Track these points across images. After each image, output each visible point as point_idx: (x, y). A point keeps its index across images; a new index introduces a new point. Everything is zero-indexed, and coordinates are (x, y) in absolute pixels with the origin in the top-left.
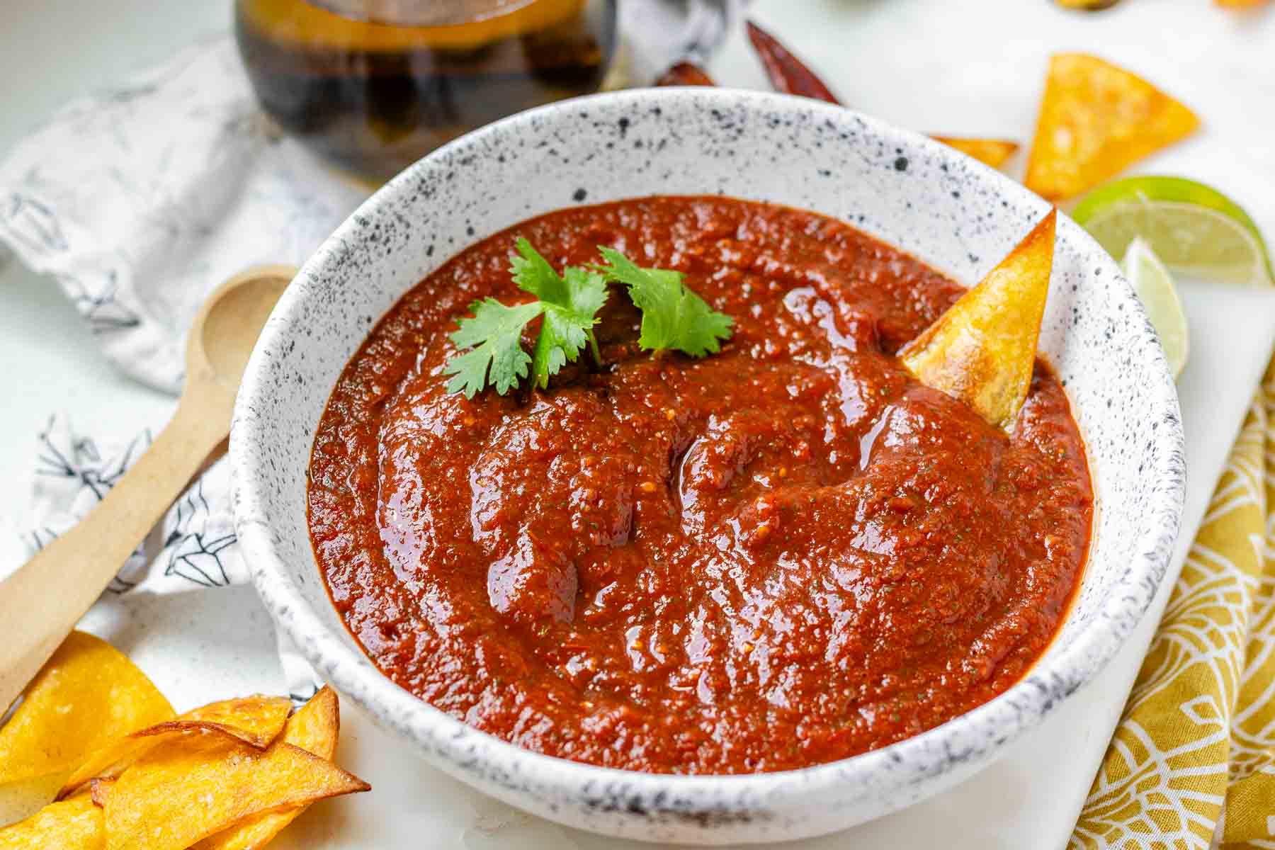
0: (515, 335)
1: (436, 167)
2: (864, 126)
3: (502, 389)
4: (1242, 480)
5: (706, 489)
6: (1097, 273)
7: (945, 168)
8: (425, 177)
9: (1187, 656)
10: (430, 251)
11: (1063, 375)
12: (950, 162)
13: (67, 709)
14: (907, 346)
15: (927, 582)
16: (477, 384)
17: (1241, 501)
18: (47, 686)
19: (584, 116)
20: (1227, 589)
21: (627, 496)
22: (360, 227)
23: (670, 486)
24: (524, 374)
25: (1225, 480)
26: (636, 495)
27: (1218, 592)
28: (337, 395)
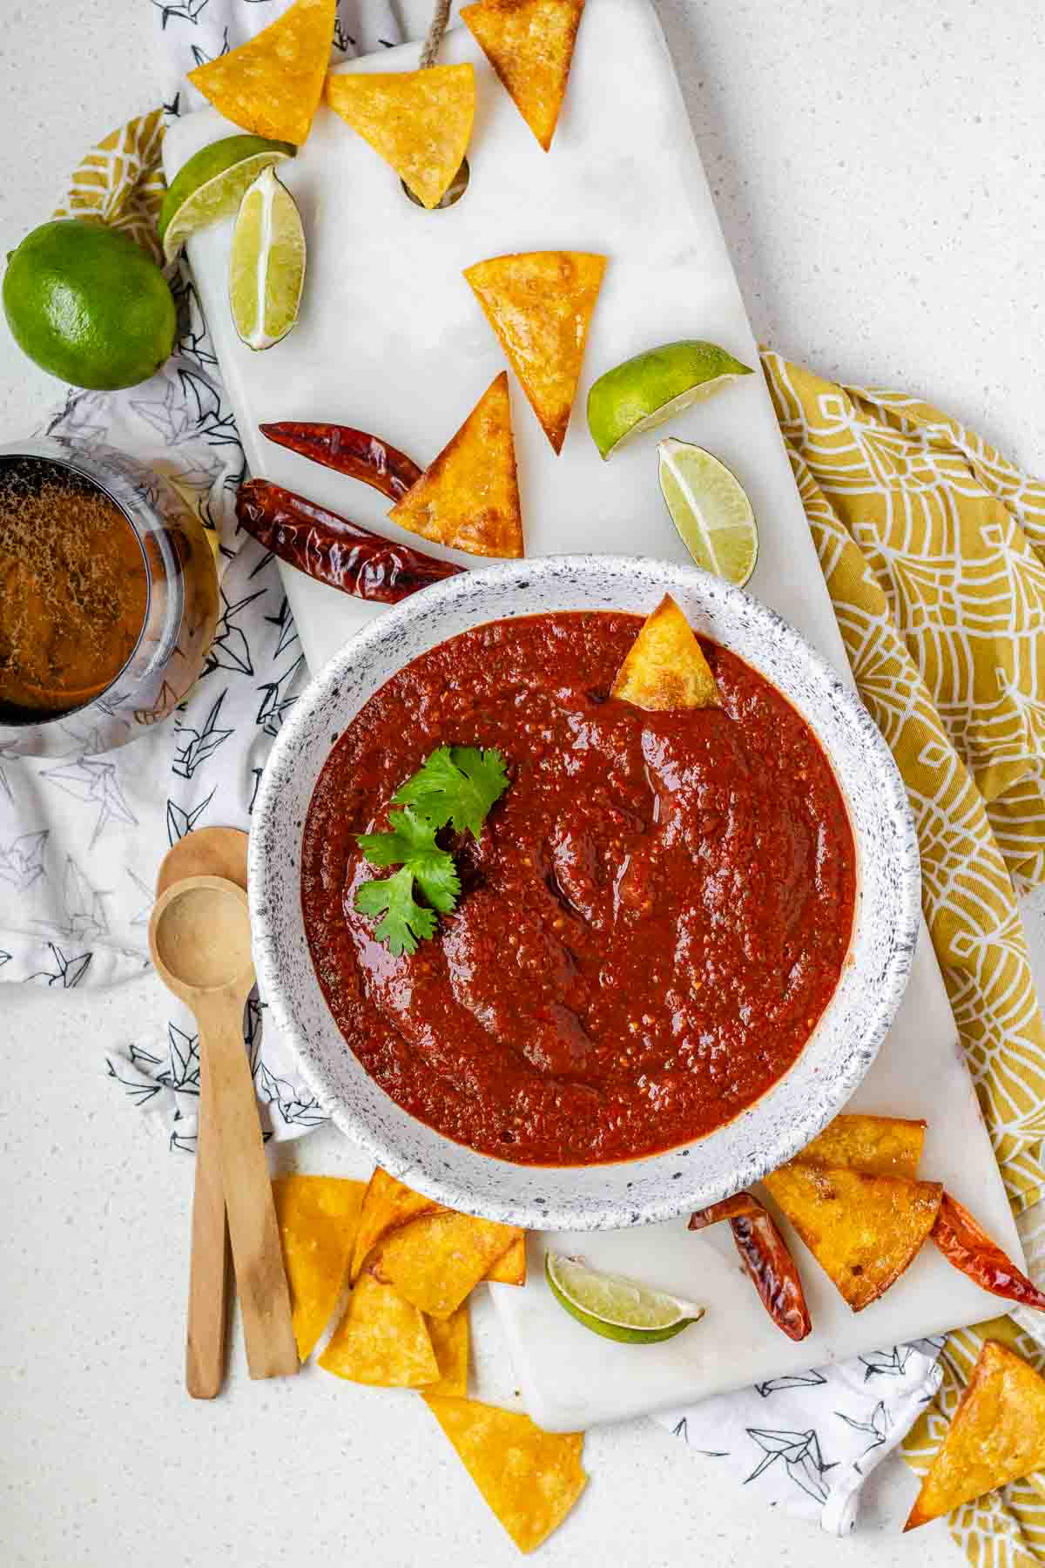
0: (410, 904)
1: (265, 831)
2: (485, 584)
3: (430, 937)
4: (828, 532)
5: (587, 896)
6: (712, 595)
7: (556, 574)
8: (263, 844)
9: (896, 717)
10: (293, 863)
11: (722, 642)
12: (558, 570)
13: (314, 1244)
14: (613, 688)
15: (763, 867)
16: (411, 946)
17: (838, 551)
18: (291, 1239)
19: (313, 713)
20: (881, 641)
21: (553, 941)
22: (265, 917)
23: (566, 908)
24: (435, 920)
25: (817, 535)
26: (557, 933)
27: (878, 647)
28: (336, 1014)
